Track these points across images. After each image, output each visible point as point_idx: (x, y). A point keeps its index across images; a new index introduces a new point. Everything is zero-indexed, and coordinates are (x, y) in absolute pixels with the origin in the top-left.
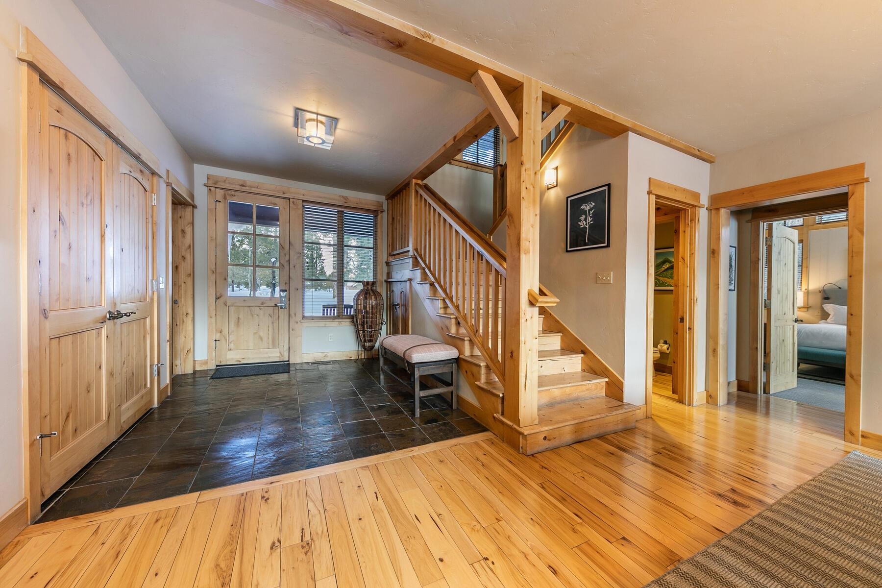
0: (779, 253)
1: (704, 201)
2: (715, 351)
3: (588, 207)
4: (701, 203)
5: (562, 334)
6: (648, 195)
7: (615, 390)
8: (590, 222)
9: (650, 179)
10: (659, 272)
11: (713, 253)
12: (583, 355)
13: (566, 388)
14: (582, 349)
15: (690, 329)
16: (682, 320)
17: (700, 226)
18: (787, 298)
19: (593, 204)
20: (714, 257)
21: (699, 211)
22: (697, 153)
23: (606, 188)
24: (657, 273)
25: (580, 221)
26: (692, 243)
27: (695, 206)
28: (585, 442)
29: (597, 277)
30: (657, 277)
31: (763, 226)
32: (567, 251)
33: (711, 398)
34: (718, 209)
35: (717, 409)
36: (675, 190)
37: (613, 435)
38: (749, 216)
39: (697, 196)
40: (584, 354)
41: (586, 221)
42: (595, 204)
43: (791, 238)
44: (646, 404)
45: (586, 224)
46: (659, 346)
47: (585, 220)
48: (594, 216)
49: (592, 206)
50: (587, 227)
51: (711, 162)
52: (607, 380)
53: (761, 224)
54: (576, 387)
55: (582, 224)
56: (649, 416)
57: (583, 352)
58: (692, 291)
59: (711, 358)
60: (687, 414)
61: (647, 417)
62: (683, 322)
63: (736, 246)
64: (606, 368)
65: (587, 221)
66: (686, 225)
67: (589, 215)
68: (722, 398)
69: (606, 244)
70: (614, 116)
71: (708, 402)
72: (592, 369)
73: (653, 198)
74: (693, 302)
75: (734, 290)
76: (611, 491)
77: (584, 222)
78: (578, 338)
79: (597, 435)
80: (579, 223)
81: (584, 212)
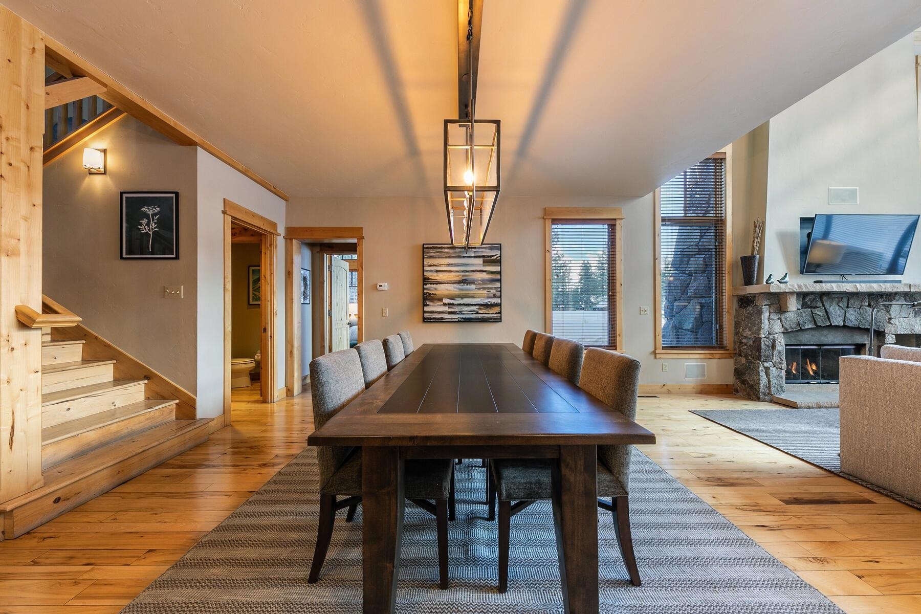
0: (337, 277)
1: (281, 230)
2: (291, 352)
3: (151, 211)
4: (278, 232)
5: (115, 361)
6: (223, 215)
7: (187, 409)
8: (155, 228)
9: (224, 199)
10: (255, 288)
11: (289, 274)
12: (146, 381)
13: (109, 426)
14: (145, 374)
15: (271, 337)
16: (265, 330)
17: (278, 251)
18: (343, 308)
19: (158, 209)
20: (289, 277)
21: (276, 238)
22: (273, 189)
23: (173, 195)
24: (254, 289)
25: (141, 225)
26: (271, 264)
27: (273, 234)
28: (133, 480)
29: (164, 291)
30: (254, 292)
31: (326, 257)
32: (122, 258)
33: (289, 392)
34: (291, 239)
35: (293, 399)
36: (253, 216)
37: (179, 458)
38: (318, 249)
39: (274, 225)
40: (148, 380)
41: (149, 227)
42: (160, 209)
43: (344, 267)
44: (224, 413)
45: (149, 230)
46: (256, 356)
47: (148, 224)
48: (160, 223)
49: (156, 211)
50: (151, 233)
51: (286, 200)
52: (177, 401)
53: (325, 255)
54: (128, 421)
55: (144, 229)
56: (228, 424)
57: (146, 378)
58: (272, 305)
59: (289, 359)
60: (269, 410)
61: (226, 426)
62: (266, 332)
63: (311, 270)
64: (176, 389)
65: (151, 227)
66: (266, 248)
67: (153, 220)
68: (297, 388)
69: (174, 256)
70: (176, 124)
71: (287, 396)
72: (158, 395)
73: (229, 219)
74: (273, 314)
75: (310, 304)
76: (151, 514)
77: (146, 227)
78: (140, 362)
79: (154, 465)
80: (140, 227)
81: (146, 216)
